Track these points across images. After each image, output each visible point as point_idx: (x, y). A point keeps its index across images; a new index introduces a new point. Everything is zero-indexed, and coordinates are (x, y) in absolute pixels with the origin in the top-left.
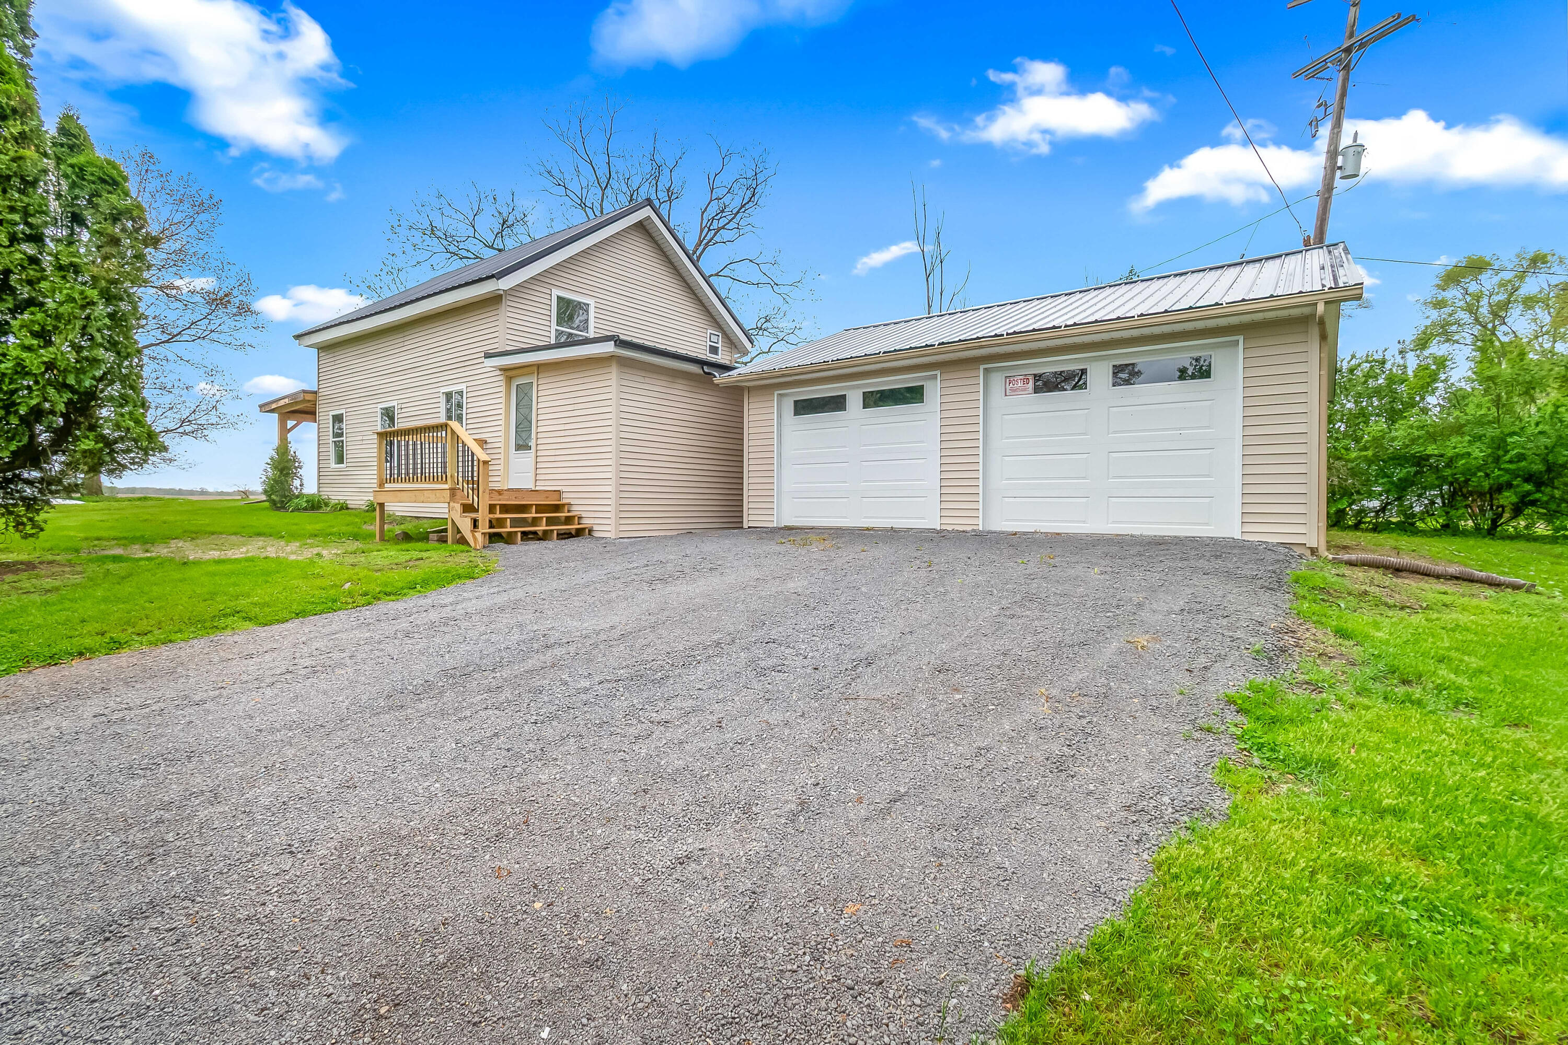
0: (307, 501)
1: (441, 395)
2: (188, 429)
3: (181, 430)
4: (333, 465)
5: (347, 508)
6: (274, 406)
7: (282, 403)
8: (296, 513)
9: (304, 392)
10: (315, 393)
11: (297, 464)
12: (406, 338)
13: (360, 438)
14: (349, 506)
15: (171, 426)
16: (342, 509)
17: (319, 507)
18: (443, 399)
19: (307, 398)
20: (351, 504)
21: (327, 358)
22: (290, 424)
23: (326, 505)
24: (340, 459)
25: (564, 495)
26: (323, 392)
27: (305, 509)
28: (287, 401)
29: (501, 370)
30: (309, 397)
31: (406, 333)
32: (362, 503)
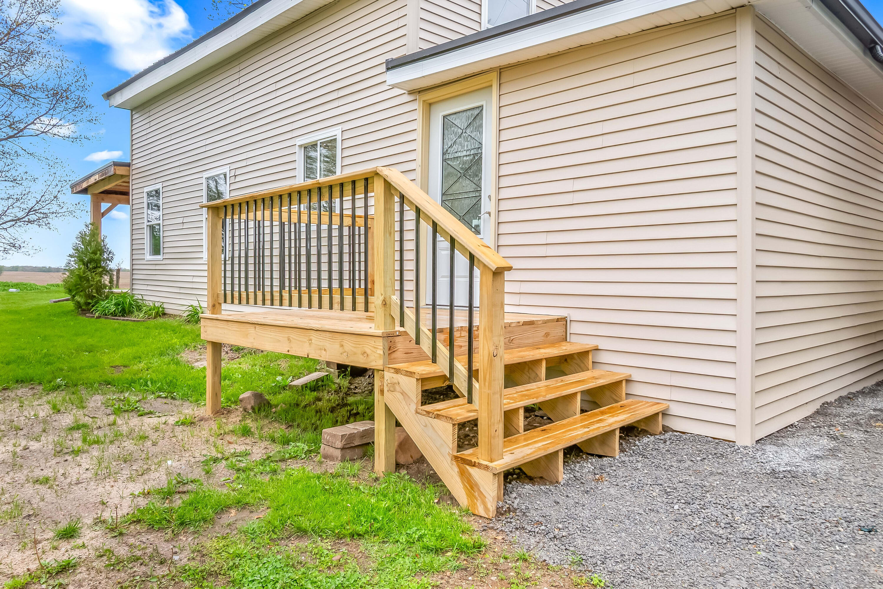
0: (117, 304)
1: (297, 149)
2: (33, 217)
3: (26, 219)
4: (148, 257)
5: (164, 314)
6: (84, 185)
7: (92, 180)
8: (103, 320)
9: (116, 164)
10: (128, 165)
11: (105, 256)
12: (243, 73)
13: (180, 220)
14: (167, 311)
15: (20, 214)
16: (157, 315)
17: (131, 312)
18: (300, 157)
19: (118, 172)
20: (170, 308)
21: (140, 120)
22: (104, 206)
23: (139, 308)
24: (156, 250)
25: (574, 328)
26: (137, 164)
27: (114, 314)
28: (97, 177)
29: (411, 92)
30: (121, 171)
31: (242, 66)
32: (184, 308)
